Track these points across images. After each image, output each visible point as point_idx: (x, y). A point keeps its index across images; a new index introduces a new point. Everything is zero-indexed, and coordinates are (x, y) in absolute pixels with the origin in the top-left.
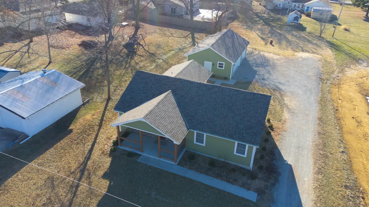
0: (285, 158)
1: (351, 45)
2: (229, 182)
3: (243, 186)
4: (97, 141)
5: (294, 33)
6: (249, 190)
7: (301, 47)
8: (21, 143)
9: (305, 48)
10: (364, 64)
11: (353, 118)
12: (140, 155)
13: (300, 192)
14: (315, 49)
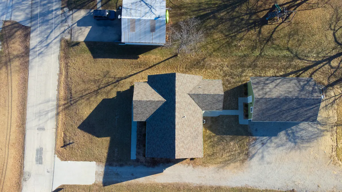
0: (167, 169)
2: (137, 146)
6: (136, 155)
8: (119, 44)
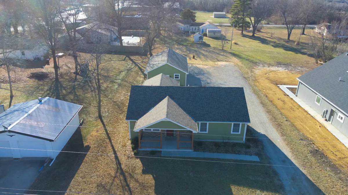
0: (259, 131)
1: (245, 53)
3: (246, 153)
4: (116, 150)
5: (204, 48)
6: (251, 155)
7: (216, 59)
8: (50, 165)
9: (219, 59)
10: (261, 65)
11: (278, 99)
12: (161, 151)
13: (280, 149)
14: (226, 59)
